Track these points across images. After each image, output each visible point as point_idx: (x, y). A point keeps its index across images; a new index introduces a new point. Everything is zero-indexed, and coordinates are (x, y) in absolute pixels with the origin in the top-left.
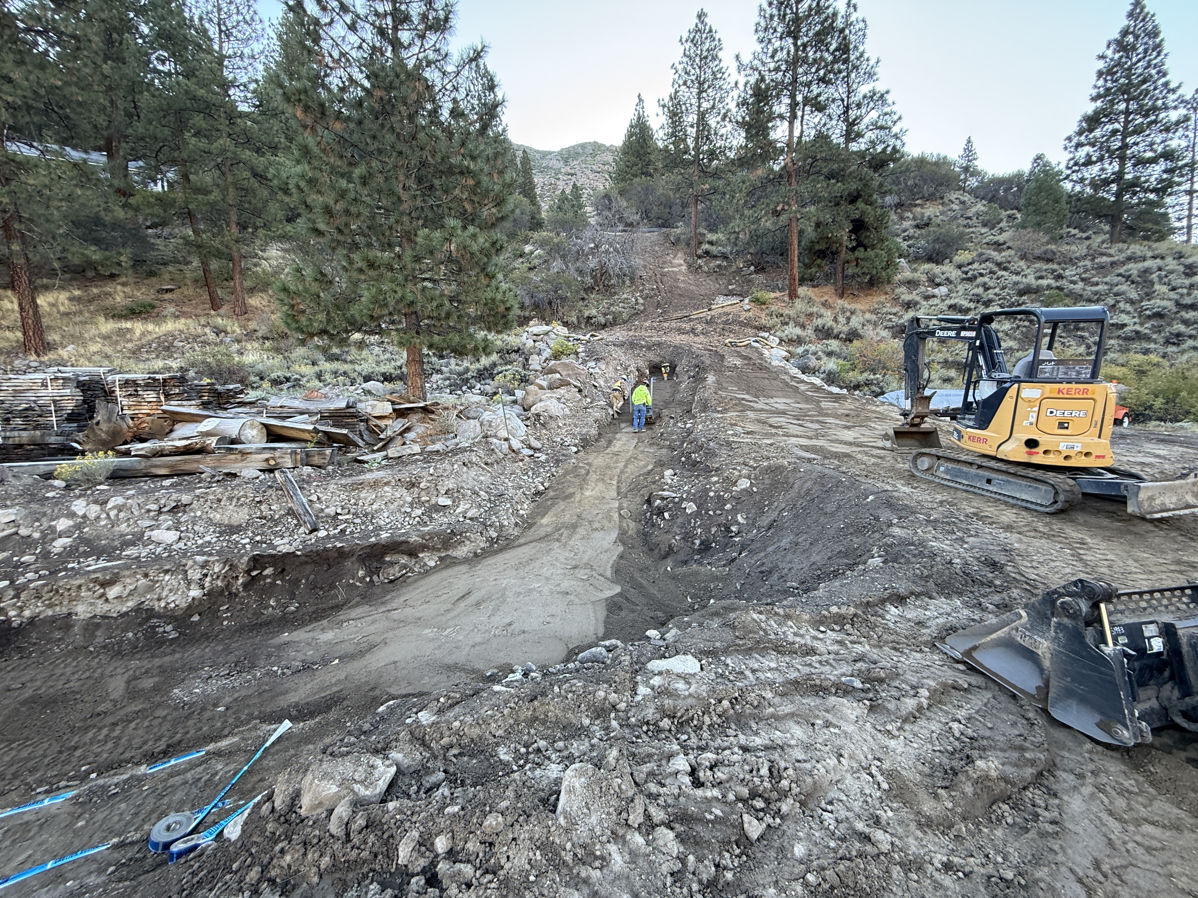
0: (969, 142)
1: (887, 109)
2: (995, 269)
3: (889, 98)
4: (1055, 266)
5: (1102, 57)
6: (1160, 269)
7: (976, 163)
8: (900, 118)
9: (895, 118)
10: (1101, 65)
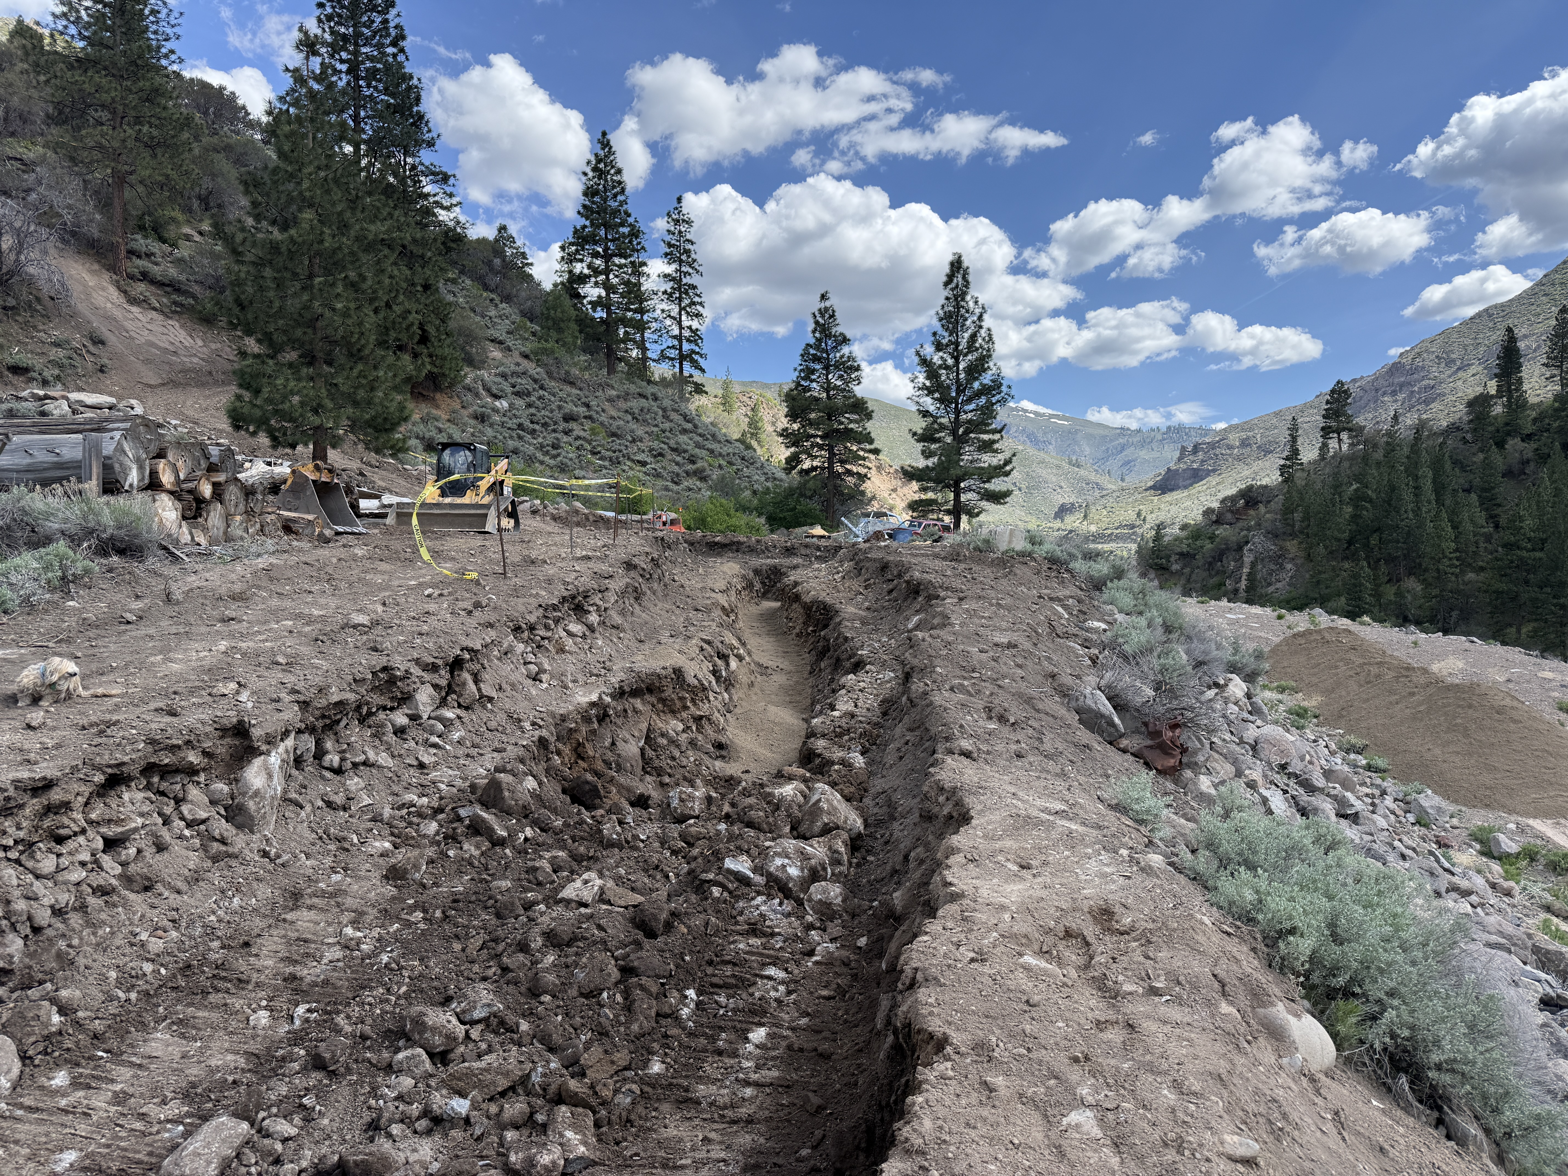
4: (579, 392)
5: (584, 174)
10: (583, 181)
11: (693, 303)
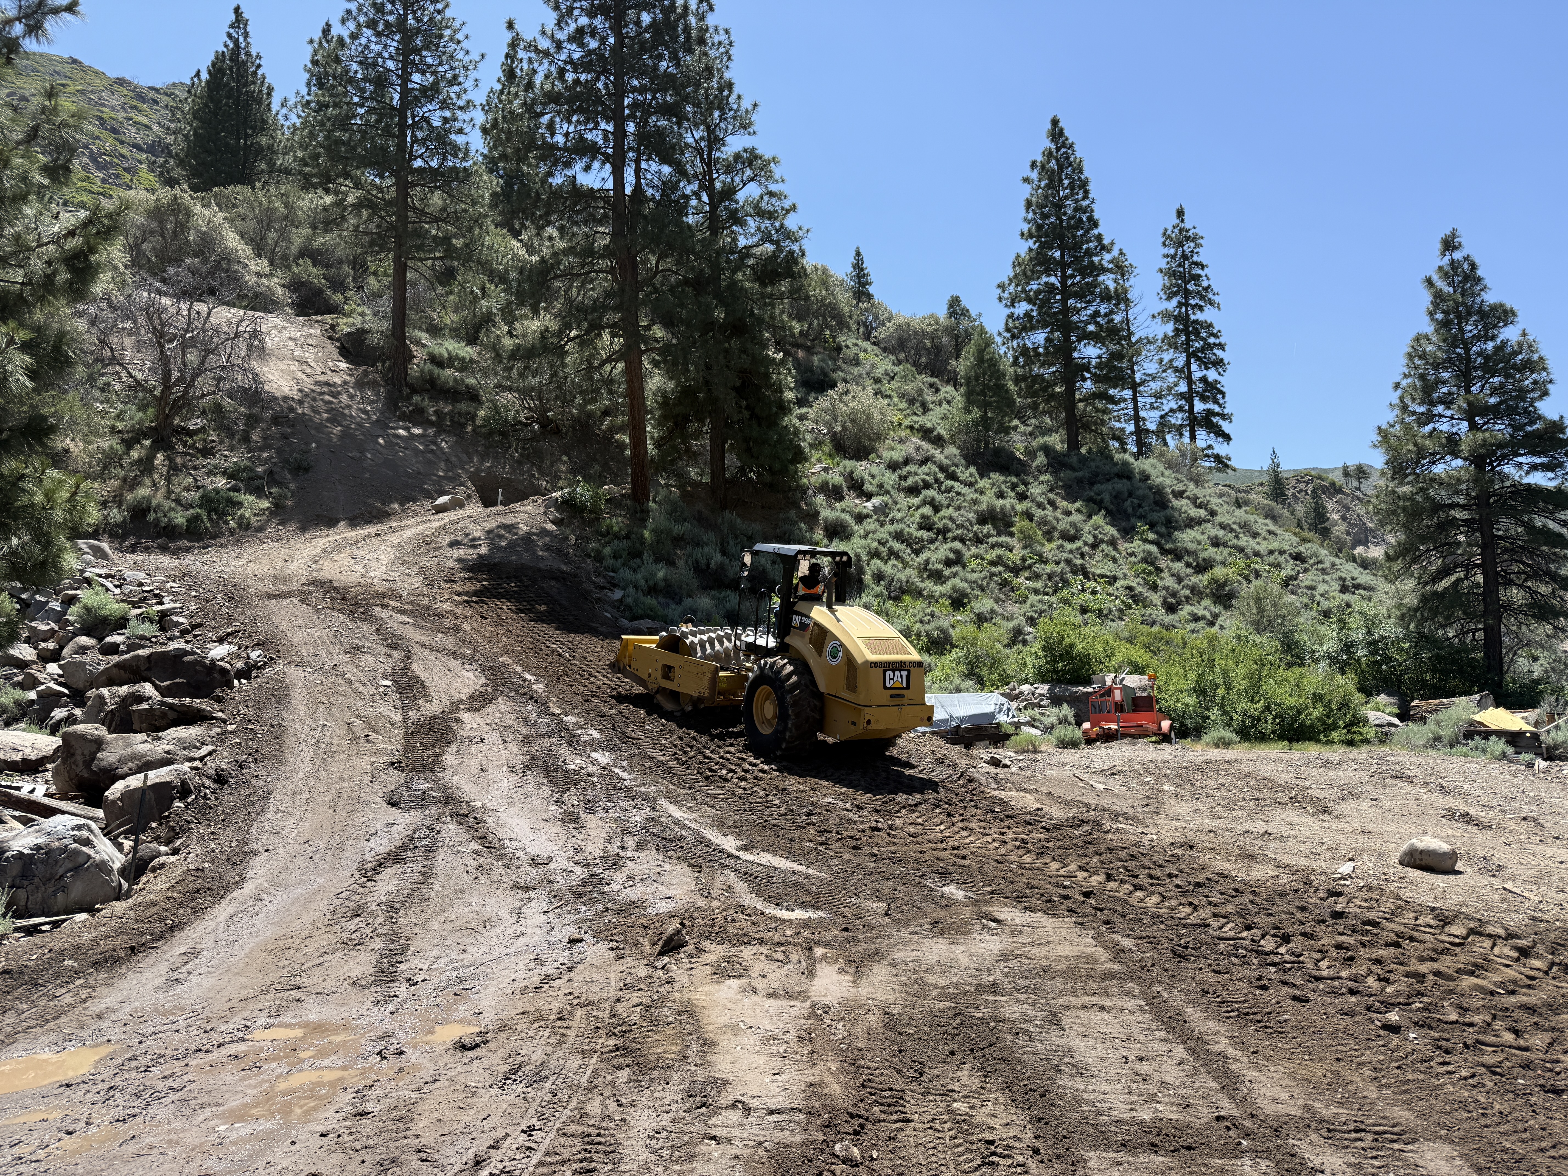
0: (857, 253)
1: (773, 187)
2: (942, 476)
3: (777, 171)
4: (1014, 479)
7: (873, 290)
8: (794, 208)
9: (787, 204)
10: (1026, 191)
11: (1208, 347)
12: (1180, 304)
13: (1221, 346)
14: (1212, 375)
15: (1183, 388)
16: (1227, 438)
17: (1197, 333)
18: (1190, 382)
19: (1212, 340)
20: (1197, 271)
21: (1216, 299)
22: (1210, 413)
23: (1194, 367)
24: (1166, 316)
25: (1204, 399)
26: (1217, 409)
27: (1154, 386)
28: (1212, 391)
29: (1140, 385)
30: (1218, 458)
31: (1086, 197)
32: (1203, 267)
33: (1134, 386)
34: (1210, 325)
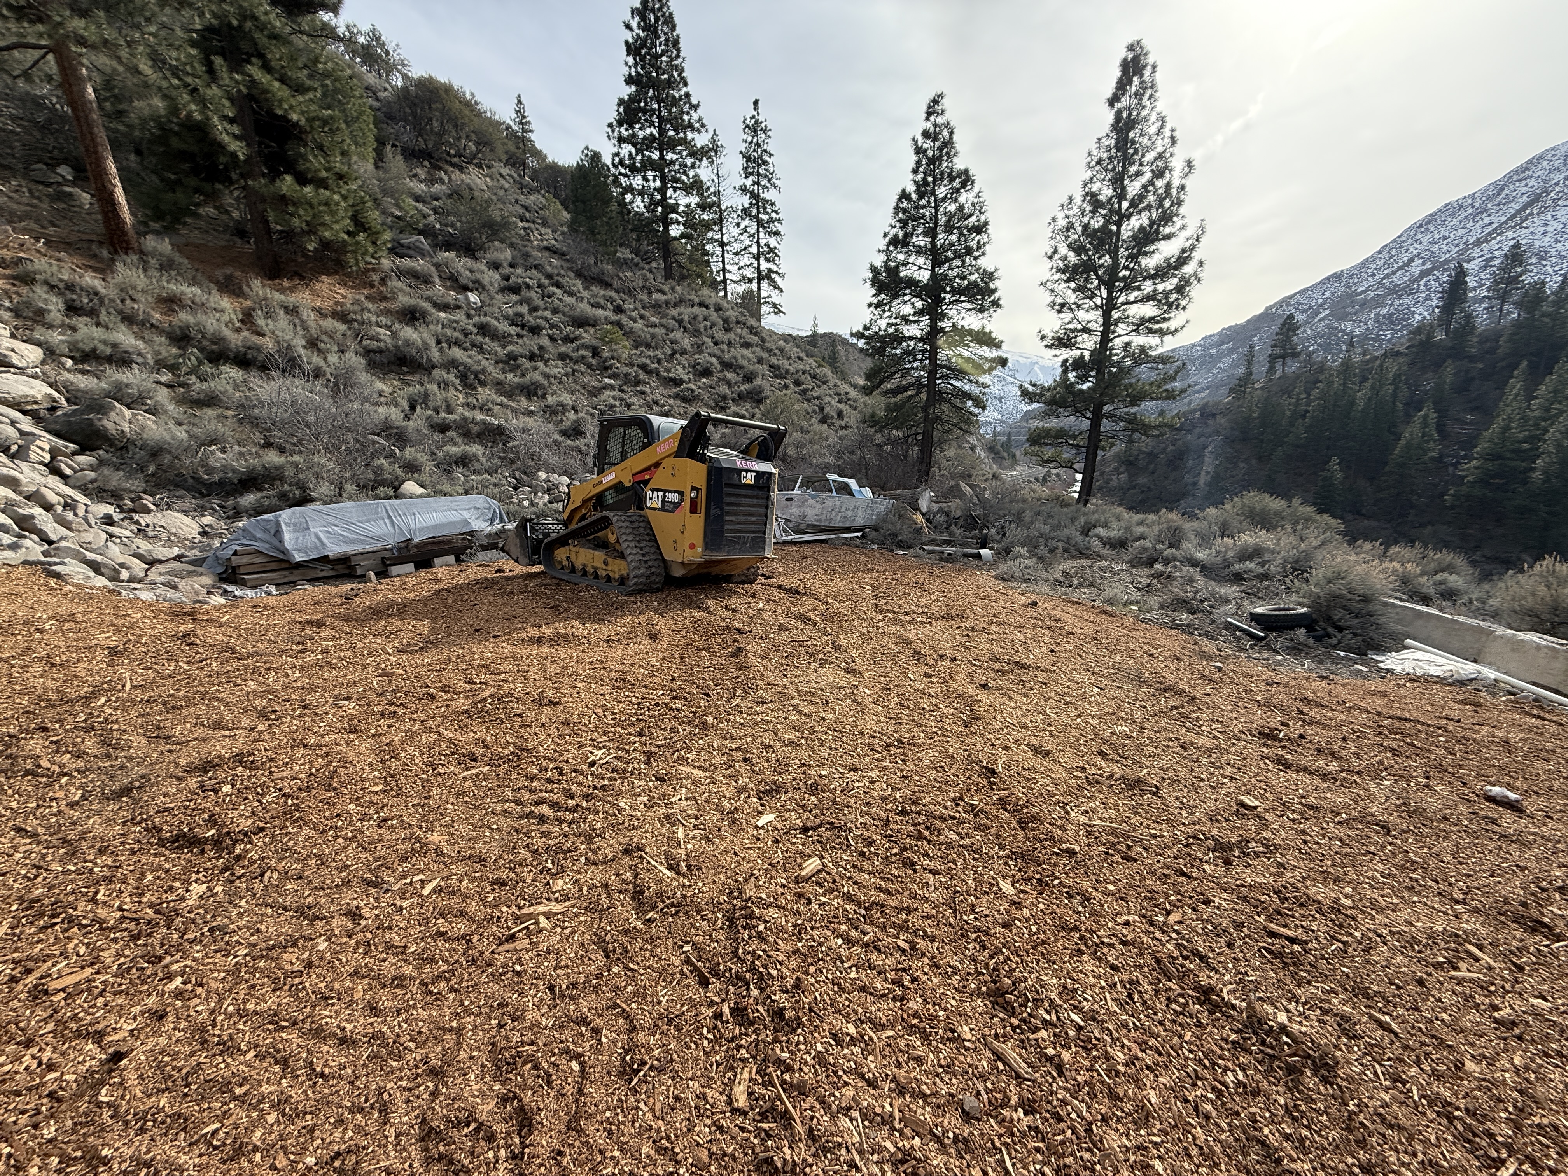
0: (520, 102)
2: (546, 282)
4: (613, 294)
5: (628, 27)
6: (705, 319)
7: (532, 136)
10: (629, 37)
11: (771, 220)
12: (754, 183)
13: (779, 221)
14: (773, 242)
15: (754, 249)
16: (781, 290)
17: (765, 208)
18: (759, 246)
19: (774, 215)
20: (766, 157)
21: (777, 182)
22: (770, 271)
23: (762, 235)
24: (744, 189)
25: (768, 260)
26: (775, 268)
27: (737, 246)
28: (771, 254)
29: (728, 244)
30: (775, 305)
31: (678, 56)
32: (771, 155)
33: (722, 244)
34: (773, 204)
